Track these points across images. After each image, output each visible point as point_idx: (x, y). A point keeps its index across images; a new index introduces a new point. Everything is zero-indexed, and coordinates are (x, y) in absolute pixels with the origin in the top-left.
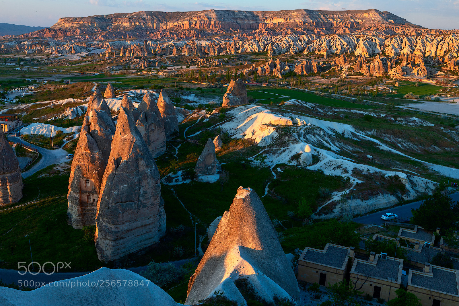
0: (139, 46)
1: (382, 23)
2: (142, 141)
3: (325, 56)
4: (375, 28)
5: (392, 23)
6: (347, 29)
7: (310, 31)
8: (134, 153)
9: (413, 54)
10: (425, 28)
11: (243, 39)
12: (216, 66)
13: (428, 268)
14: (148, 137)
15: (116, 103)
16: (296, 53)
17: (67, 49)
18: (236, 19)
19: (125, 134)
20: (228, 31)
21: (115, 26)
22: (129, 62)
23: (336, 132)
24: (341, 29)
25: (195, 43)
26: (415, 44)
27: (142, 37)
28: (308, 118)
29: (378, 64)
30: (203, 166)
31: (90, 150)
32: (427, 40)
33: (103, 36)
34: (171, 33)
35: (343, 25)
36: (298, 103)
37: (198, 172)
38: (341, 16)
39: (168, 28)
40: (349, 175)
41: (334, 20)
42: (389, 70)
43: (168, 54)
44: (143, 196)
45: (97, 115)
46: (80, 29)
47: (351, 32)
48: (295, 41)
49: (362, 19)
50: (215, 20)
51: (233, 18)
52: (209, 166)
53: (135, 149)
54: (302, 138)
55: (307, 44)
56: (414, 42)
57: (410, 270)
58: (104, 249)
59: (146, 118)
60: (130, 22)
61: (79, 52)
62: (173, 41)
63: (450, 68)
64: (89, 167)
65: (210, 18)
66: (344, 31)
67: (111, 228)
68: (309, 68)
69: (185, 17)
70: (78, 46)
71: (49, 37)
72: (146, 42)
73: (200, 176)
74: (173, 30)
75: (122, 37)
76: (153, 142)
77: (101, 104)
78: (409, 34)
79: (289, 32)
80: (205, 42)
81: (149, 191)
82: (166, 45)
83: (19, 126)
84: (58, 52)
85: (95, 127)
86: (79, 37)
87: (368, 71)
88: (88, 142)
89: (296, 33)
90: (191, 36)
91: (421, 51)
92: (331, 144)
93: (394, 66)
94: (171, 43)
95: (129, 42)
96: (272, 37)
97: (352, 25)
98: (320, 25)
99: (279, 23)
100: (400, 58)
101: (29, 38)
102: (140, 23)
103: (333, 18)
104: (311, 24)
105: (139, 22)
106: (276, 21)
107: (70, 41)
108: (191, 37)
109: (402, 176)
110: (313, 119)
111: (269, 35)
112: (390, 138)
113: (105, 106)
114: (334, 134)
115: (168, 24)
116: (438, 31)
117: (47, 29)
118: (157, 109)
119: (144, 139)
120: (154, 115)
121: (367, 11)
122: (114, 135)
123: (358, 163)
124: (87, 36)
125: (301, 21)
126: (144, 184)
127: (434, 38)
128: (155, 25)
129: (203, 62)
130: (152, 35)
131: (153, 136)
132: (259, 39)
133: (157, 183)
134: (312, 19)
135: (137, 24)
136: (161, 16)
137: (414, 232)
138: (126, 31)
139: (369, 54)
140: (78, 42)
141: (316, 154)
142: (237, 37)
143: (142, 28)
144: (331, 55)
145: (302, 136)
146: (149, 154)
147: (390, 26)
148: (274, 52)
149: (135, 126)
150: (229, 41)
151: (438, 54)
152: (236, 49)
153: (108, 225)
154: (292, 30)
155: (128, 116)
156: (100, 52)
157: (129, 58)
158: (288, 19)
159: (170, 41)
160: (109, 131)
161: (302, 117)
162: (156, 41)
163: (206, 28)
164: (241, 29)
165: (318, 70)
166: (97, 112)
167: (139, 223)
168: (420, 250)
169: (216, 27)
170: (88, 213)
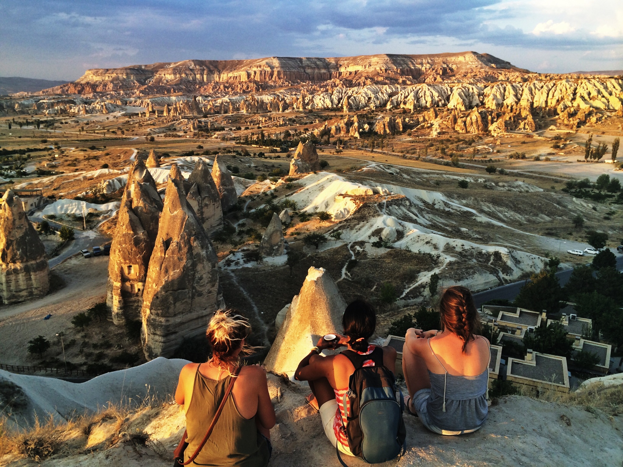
0: (187, 103)
1: (481, 68)
2: (196, 218)
3: (412, 111)
4: (473, 74)
5: (492, 67)
6: (439, 76)
7: (393, 81)
8: (186, 232)
9: (519, 105)
10: (533, 73)
11: (312, 92)
12: (280, 126)
13: (531, 355)
14: (202, 213)
15: (161, 173)
16: (376, 107)
17: (97, 108)
18: (304, 68)
19: (176, 210)
20: (294, 83)
21: (157, 78)
22: (174, 123)
23: (424, 202)
24: (431, 77)
25: (255, 99)
26: (521, 92)
27: (190, 91)
28: (392, 186)
29: (476, 118)
30: (268, 246)
31: (133, 230)
32: (535, 88)
33: (141, 92)
34: (225, 87)
35: (434, 71)
36: (380, 169)
37: (263, 254)
38: (431, 60)
39: (221, 80)
40: (439, 252)
41: (423, 66)
42: (489, 125)
43: (222, 112)
44: (198, 282)
45: (141, 188)
46: (113, 83)
47: (443, 80)
48: (375, 92)
49: (456, 64)
50: (279, 69)
51: (300, 67)
52: (275, 246)
53: (187, 227)
54: (384, 210)
55: (390, 95)
56: (520, 90)
57: (509, 358)
58: (153, 347)
59: (199, 191)
60: (175, 74)
61: (113, 112)
62: (228, 96)
63: (563, 120)
64: (132, 250)
65: (272, 68)
66: (435, 79)
67: (161, 322)
68: (392, 125)
69: (242, 67)
70: (111, 103)
71: (74, 94)
72: (195, 97)
73: (264, 257)
74: (227, 83)
75: (166, 93)
76: (207, 219)
77: (144, 175)
78: (514, 80)
79: (369, 82)
80: (267, 96)
81: (204, 276)
82: (219, 101)
83: (42, 203)
84: (87, 112)
85: (138, 203)
86: (112, 92)
87: (464, 127)
88: (131, 221)
89: (377, 83)
90: (250, 89)
91: (528, 100)
92: (419, 215)
93: (495, 120)
94: (226, 99)
95: (174, 98)
96: (348, 88)
97: (444, 70)
98: (406, 73)
99: (356, 71)
100: (503, 110)
101: (49, 95)
102: (187, 75)
103: (422, 64)
104: (394, 72)
105: (185, 73)
106: (352, 69)
107: (101, 97)
108: (250, 91)
109: (503, 251)
110: (397, 187)
111: (344, 86)
112: (489, 207)
113: (149, 178)
114: (422, 204)
115: (222, 75)
116: (549, 76)
117: (71, 83)
118: (212, 179)
119: (198, 215)
120: (208, 187)
121: (463, 54)
122: (162, 211)
123: (450, 237)
124: (122, 92)
125: (382, 68)
126: (199, 269)
127: (543, 84)
128: (205, 77)
129: (265, 121)
130: (202, 90)
131: (208, 212)
132: (333, 92)
133: (215, 267)
134: (396, 66)
135: (183, 75)
136: (212, 65)
137: (517, 315)
138: (170, 85)
139: (466, 107)
140: (111, 98)
141: (400, 228)
142: (305, 90)
143: (189, 81)
144: (420, 108)
145: (385, 207)
146: (204, 233)
147: (490, 72)
148: (350, 108)
149: (186, 200)
150: (295, 95)
151: (549, 104)
152: (305, 105)
153: (157, 318)
154: (372, 79)
155: (179, 190)
156: (138, 110)
157: (175, 119)
158: (367, 66)
159: (224, 96)
160: (155, 207)
161: (384, 185)
162: (207, 97)
163: (267, 79)
164: (310, 79)
165: (403, 128)
166: (141, 185)
167: (194, 315)
168: (522, 337)
169: (279, 78)
170: (132, 306)
